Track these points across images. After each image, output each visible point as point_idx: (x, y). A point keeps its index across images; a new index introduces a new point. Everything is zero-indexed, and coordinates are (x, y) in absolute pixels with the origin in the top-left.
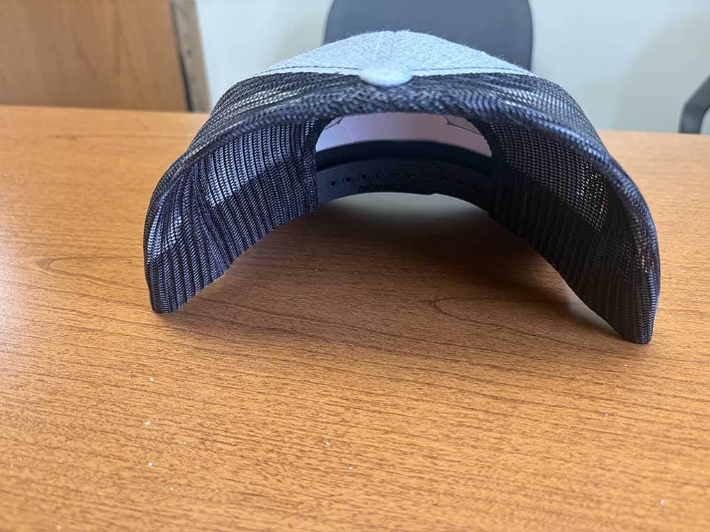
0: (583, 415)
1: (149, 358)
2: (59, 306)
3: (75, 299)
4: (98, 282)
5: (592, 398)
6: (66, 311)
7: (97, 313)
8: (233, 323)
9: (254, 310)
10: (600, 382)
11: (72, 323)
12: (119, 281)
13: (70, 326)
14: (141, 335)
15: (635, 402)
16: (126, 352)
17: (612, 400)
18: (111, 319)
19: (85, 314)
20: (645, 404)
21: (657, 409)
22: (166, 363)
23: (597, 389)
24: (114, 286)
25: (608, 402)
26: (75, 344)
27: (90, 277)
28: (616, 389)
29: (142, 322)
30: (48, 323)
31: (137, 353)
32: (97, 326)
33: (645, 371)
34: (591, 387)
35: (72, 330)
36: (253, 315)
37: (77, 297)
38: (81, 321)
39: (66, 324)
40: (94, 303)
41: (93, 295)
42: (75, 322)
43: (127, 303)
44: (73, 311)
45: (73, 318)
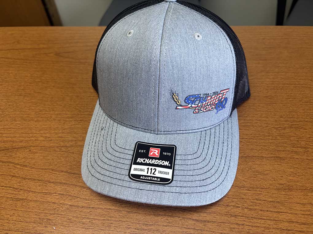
0: (232, 226)
1: (51, 214)
2: (3, 185)
3: (10, 179)
4: (17, 166)
5: (236, 216)
6: (8, 188)
7: (22, 188)
10: (239, 206)
11: (12, 196)
12: (28, 164)
13: (12, 198)
14: (44, 200)
15: (252, 216)
16: (40, 212)
17: (243, 216)
18: (29, 191)
19: (16, 189)
20: (256, 217)
21: (261, 219)
22: (58, 217)
23: (238, 210)
24: (26, 168)
25: (242, 217)
26: (16, 209)
27: (13, 163)
28: (245, 209)
29: (43, 191)
31: (45, 212)
32: (23, 197)
33: (256, 197)
34: (235, 210)
35: (13, 200)
38: (15, 194)
39: (9, 197)
40: (19, 181)
41: (17, 175)
42: (14, 195)
43: (34, 179)
44: (10, 187)
45: (12, 192)
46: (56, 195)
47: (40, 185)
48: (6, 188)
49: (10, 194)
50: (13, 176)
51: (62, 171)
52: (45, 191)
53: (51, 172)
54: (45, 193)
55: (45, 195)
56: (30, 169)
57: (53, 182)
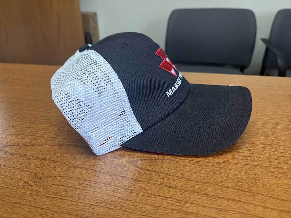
2: (161, 195)
3: (167, 190)
4: (170, 177)
6: (168, 199)
7: (186, 200)
8: (267, 208)
9: (270, 198)
11: (178, 208)
12: (181, 176)
18: (198, 205)
19: (179, 200)
24: (181, 180)
27: (164, 173)
29: (216, 207)
30: (164, 208)
32: (193, 210)
35: (180, 213)
36: (273, 202)
37: (167, 188)
38: (181, 206)
39: (175, 208)
40: (179, 192)
41: (174, 186)
42: (179, 207)
43: (197, 193)
44: (171, 198)
45: (175, 203)
46: (235, 213)
47: (208, 199)
48: (166, 198)
49: (175, 206)
50: (170, 187)
51: (228, 187)
52: (219, 207)
53: (214, 187)
54: (219, 209)
55: (220, 212)
56: (187, 181)
57: (222, 198)
